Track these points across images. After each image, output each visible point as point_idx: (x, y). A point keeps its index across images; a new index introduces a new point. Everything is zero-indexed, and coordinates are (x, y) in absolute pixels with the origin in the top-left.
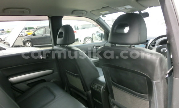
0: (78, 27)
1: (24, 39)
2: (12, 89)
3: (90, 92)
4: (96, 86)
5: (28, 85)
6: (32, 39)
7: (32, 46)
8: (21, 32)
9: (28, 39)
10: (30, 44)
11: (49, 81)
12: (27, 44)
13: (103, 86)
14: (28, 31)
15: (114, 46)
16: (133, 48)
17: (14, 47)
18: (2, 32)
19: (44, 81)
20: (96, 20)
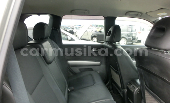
0: (144, 28)
1: (92, 34)
2: (68, 69)
3: (126, 90)
4: (131, 86)
5: (80, 69)
6: (98, 35)
7: (97, 42)
8: (88, 28)
9: (95, 35)
10: (96, 39)
11: (96, 71)
12: (94, 39)
13: (138, 88)
14: (97, 28)
15: (149, 49)
16: (166, 53)
17: (82, 39)
18: (79, 27)
19: (92, 70)
20: (153, 22)
